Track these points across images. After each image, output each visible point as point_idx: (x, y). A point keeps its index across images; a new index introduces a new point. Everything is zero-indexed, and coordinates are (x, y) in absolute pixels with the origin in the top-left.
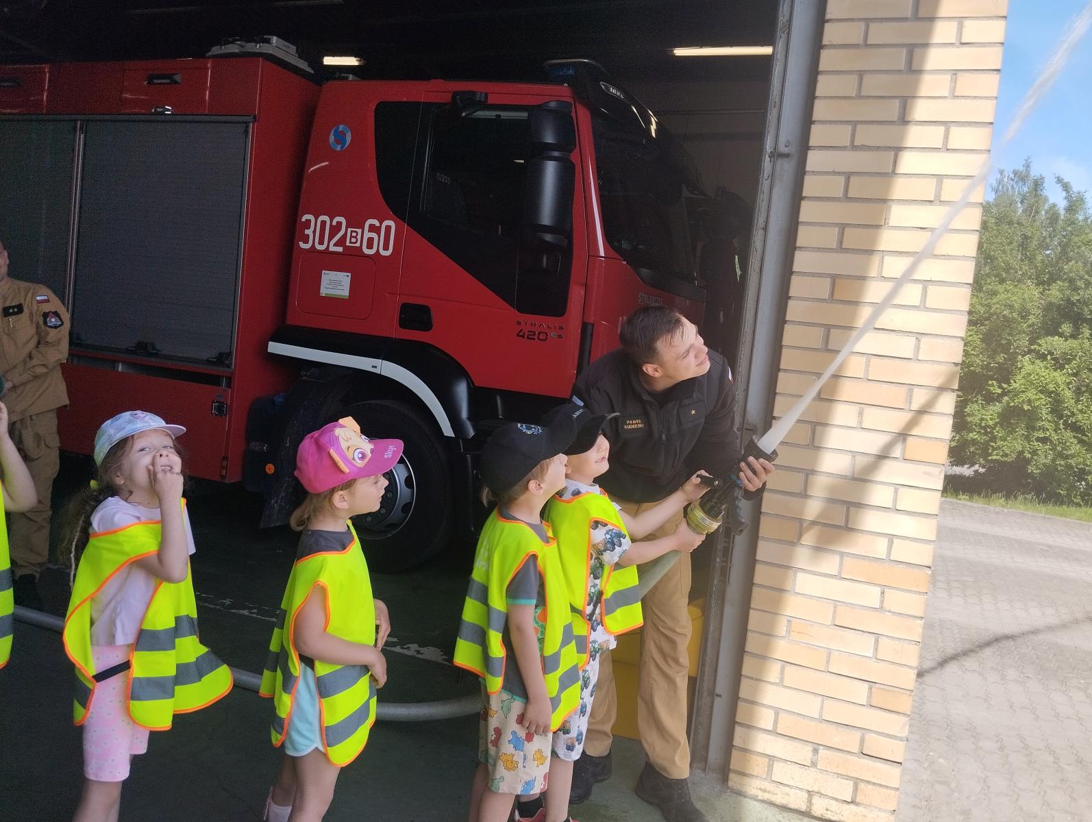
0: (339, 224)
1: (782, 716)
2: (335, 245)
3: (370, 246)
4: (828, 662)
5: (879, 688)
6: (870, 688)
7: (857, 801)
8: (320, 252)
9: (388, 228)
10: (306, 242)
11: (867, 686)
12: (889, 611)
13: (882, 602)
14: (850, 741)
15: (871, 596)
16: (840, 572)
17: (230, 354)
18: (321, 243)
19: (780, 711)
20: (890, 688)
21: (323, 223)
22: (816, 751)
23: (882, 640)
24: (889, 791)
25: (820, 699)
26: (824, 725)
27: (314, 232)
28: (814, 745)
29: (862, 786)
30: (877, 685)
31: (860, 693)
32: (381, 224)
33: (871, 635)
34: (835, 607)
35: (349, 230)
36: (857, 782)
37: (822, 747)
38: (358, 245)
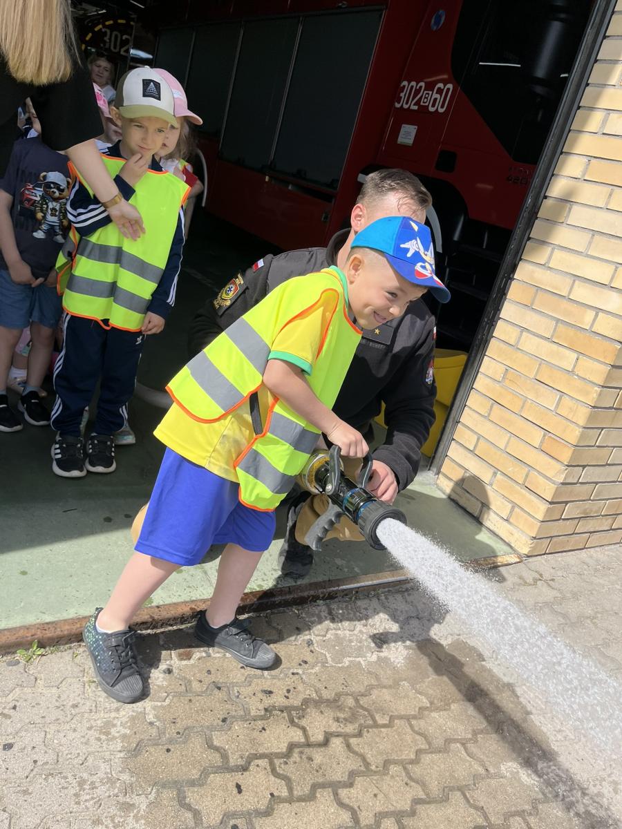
0: (421, 87)
1: (481, 441)
2: (414, 105)
3: (433, 106)
4: (522, 408)
5: (550, 437)
6: (544, 436)
7: (511, 520)
8: (405, 109)
9: (448, 89)
10: (399, 103)
11: (543, 433)
12: (577, 375)
13: (575, 366)
14: (519, 473)
15: (568, 359)
16: (552, 336)
17: (338, 181)
18: (407, 103)
19: (482, 438)
20: (558, 439)
21: (412, 87)
22: (495, 474)
23: (565, 399)
24: (532, 520)
25: (509, 435)
26: (505, 455)
27: (405, 96)
28: (495, 470)
29: (517, 509)
30: (550, 435)
31: (536, 437)
32: (445, 87)
33: (558, 392)
34: (540, 365)
35: (425, 92)
36: (514, 505)
37: (499, 473)
38: (427, 104)
